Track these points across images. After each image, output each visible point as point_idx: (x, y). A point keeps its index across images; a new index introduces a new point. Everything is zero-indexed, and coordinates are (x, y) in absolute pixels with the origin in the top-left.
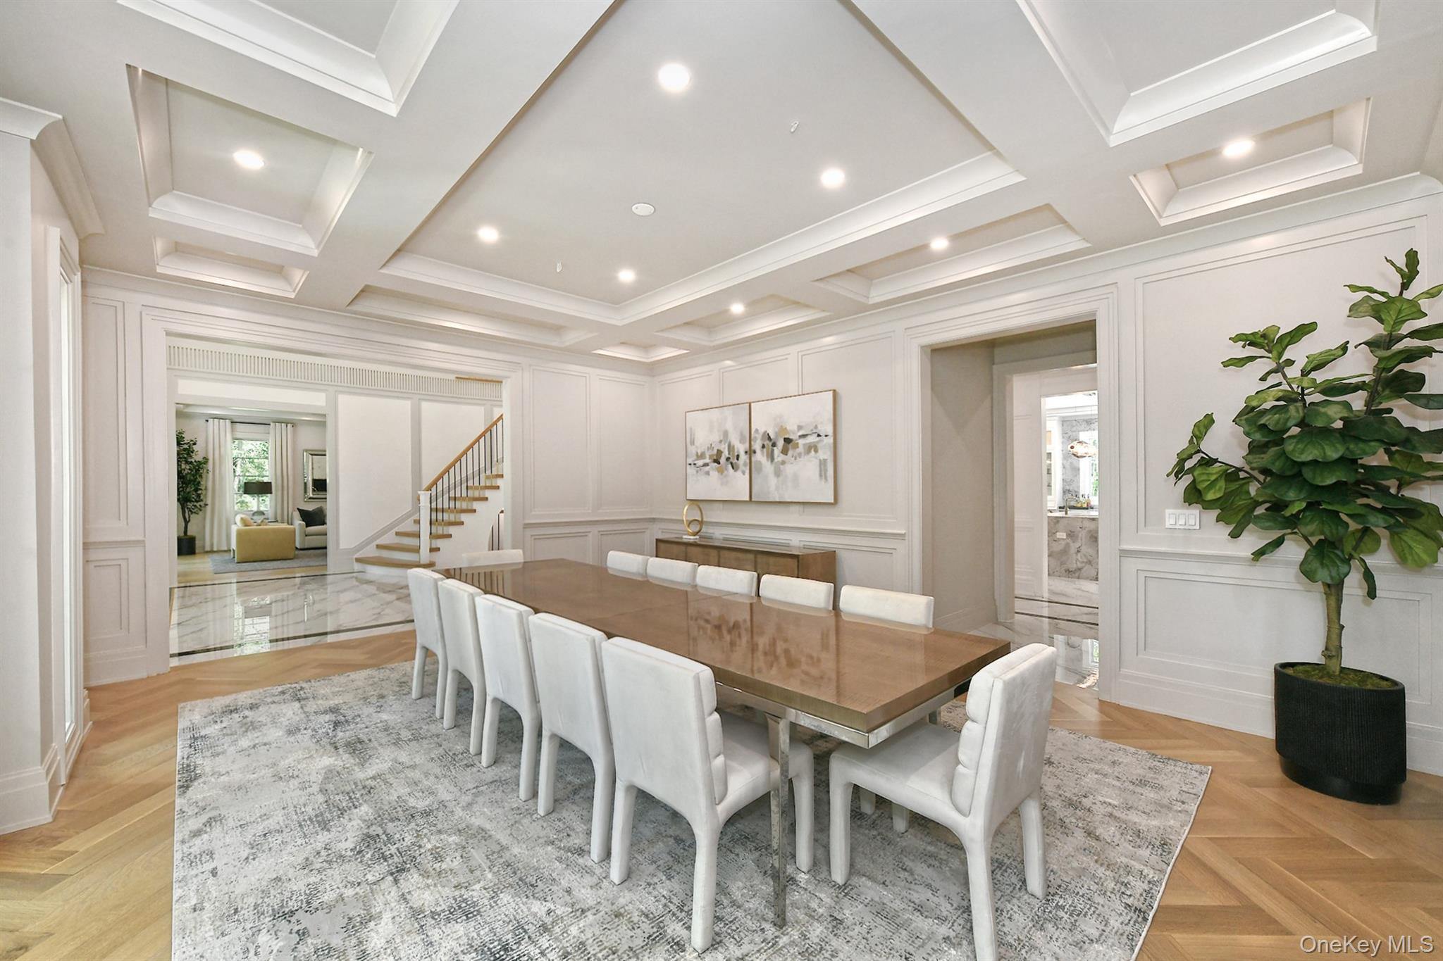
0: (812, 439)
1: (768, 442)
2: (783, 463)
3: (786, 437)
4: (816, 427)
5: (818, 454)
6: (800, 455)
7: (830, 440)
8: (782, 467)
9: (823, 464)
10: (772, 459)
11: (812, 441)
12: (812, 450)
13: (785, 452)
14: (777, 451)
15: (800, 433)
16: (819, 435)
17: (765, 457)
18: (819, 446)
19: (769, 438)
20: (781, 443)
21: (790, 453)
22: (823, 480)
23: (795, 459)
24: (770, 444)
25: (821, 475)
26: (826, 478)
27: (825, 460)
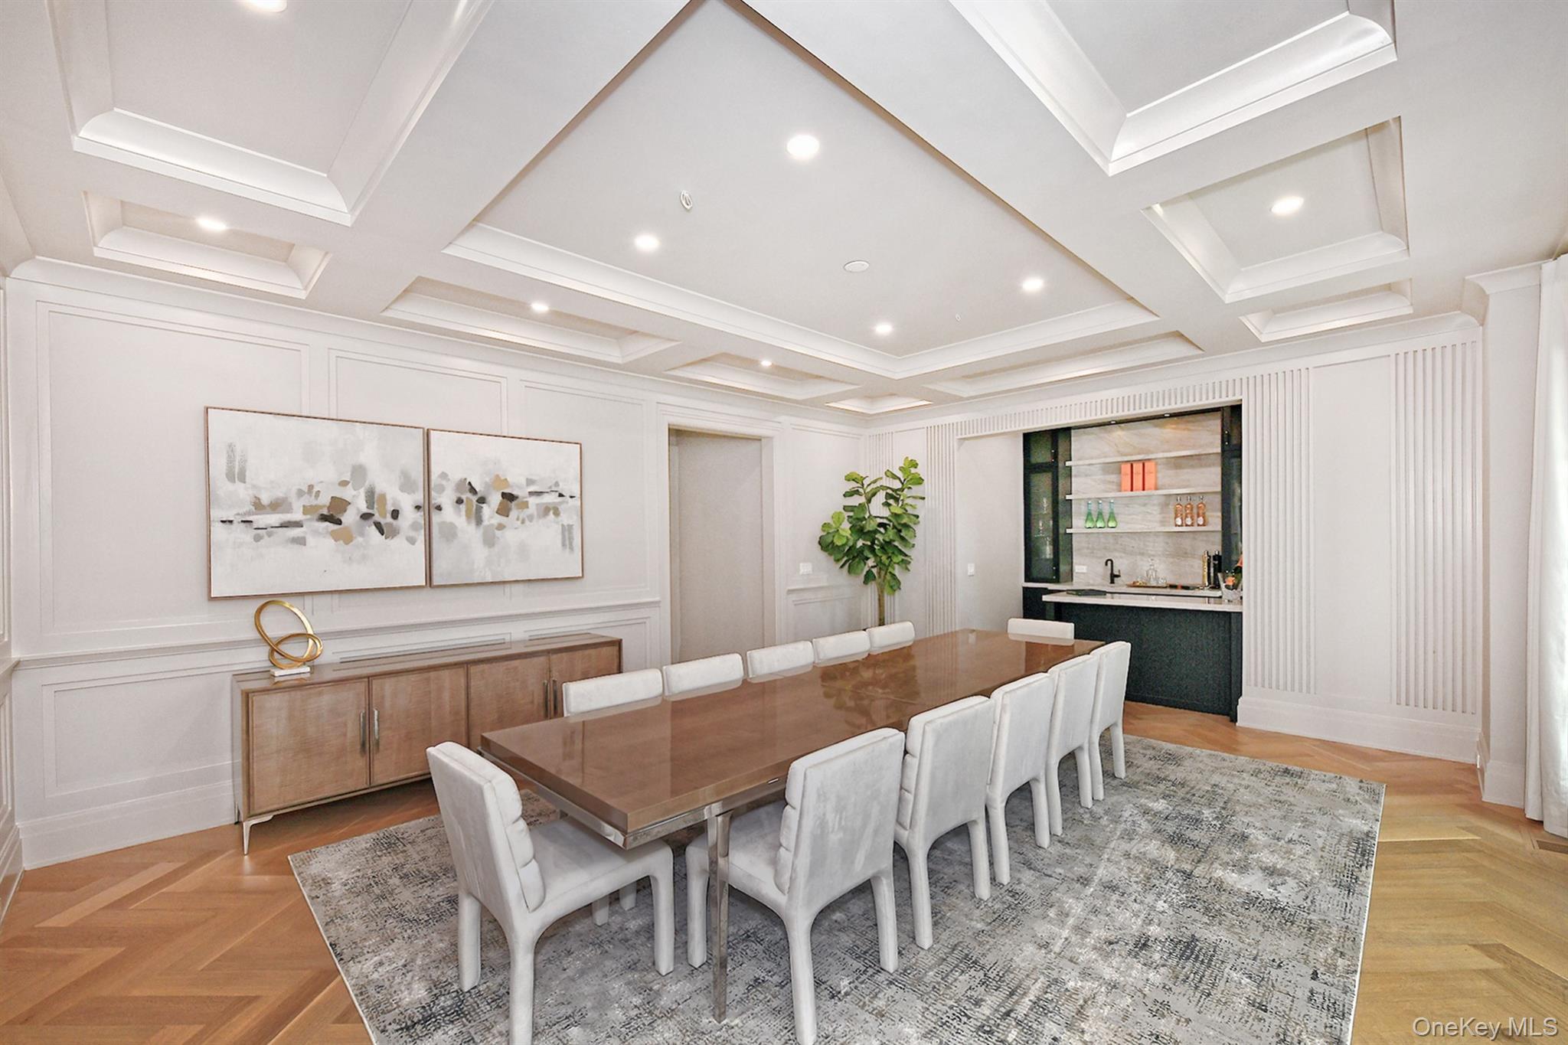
0: (550, 499)
1: (469, 495)
2: (501, 527)
3: (506, 491)
4: (557, 484)
5: (560, 518)
6: (531, 518)
7: (576, 502)
8: (497, 532)
9: (567, 530)
10: (479, 521)
11: (550, 501)
12: (551, 512)
13: (503, 511)
14: (487, 511)
15: (532, 489)
16: (561, 495)
17: (464, 518)
18: (561, 508)
19: (473, 490)
20: (495, 499)
21: (514, 514)
22: (568, 550)
23: (523, 522)
24: (474, 498)
25: (564, 545)
26: (571, 548)
27: (570, 527)
